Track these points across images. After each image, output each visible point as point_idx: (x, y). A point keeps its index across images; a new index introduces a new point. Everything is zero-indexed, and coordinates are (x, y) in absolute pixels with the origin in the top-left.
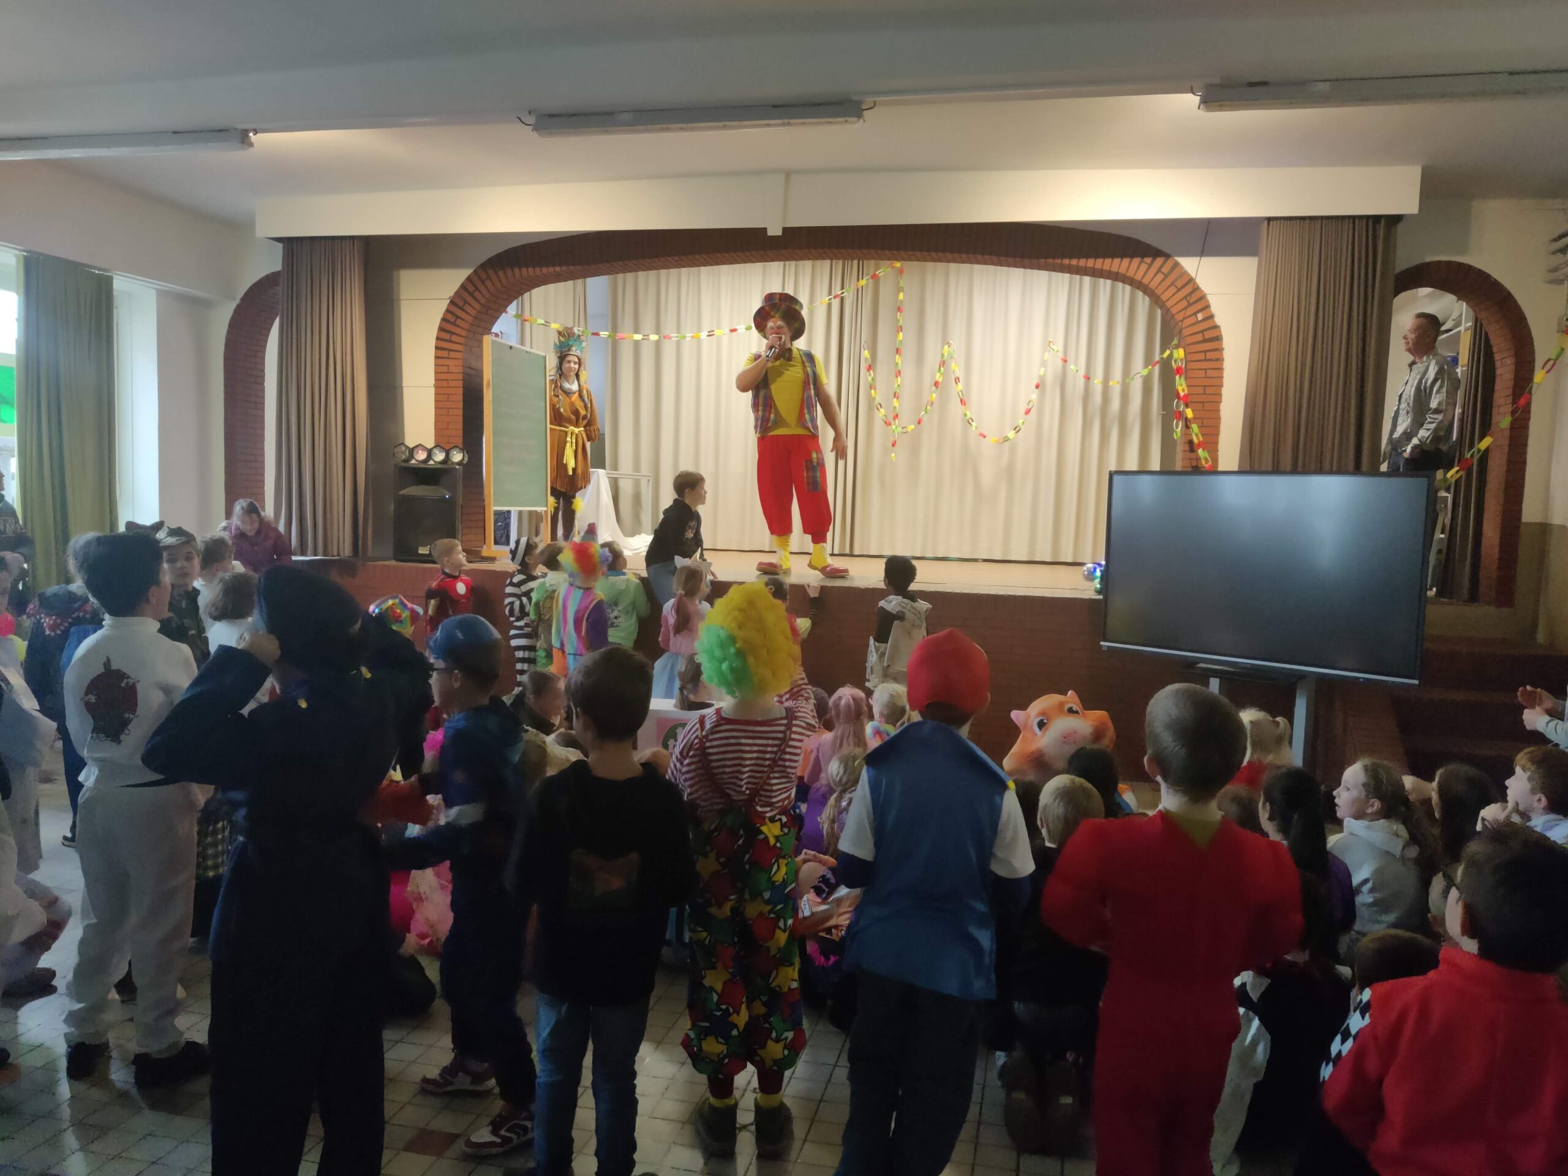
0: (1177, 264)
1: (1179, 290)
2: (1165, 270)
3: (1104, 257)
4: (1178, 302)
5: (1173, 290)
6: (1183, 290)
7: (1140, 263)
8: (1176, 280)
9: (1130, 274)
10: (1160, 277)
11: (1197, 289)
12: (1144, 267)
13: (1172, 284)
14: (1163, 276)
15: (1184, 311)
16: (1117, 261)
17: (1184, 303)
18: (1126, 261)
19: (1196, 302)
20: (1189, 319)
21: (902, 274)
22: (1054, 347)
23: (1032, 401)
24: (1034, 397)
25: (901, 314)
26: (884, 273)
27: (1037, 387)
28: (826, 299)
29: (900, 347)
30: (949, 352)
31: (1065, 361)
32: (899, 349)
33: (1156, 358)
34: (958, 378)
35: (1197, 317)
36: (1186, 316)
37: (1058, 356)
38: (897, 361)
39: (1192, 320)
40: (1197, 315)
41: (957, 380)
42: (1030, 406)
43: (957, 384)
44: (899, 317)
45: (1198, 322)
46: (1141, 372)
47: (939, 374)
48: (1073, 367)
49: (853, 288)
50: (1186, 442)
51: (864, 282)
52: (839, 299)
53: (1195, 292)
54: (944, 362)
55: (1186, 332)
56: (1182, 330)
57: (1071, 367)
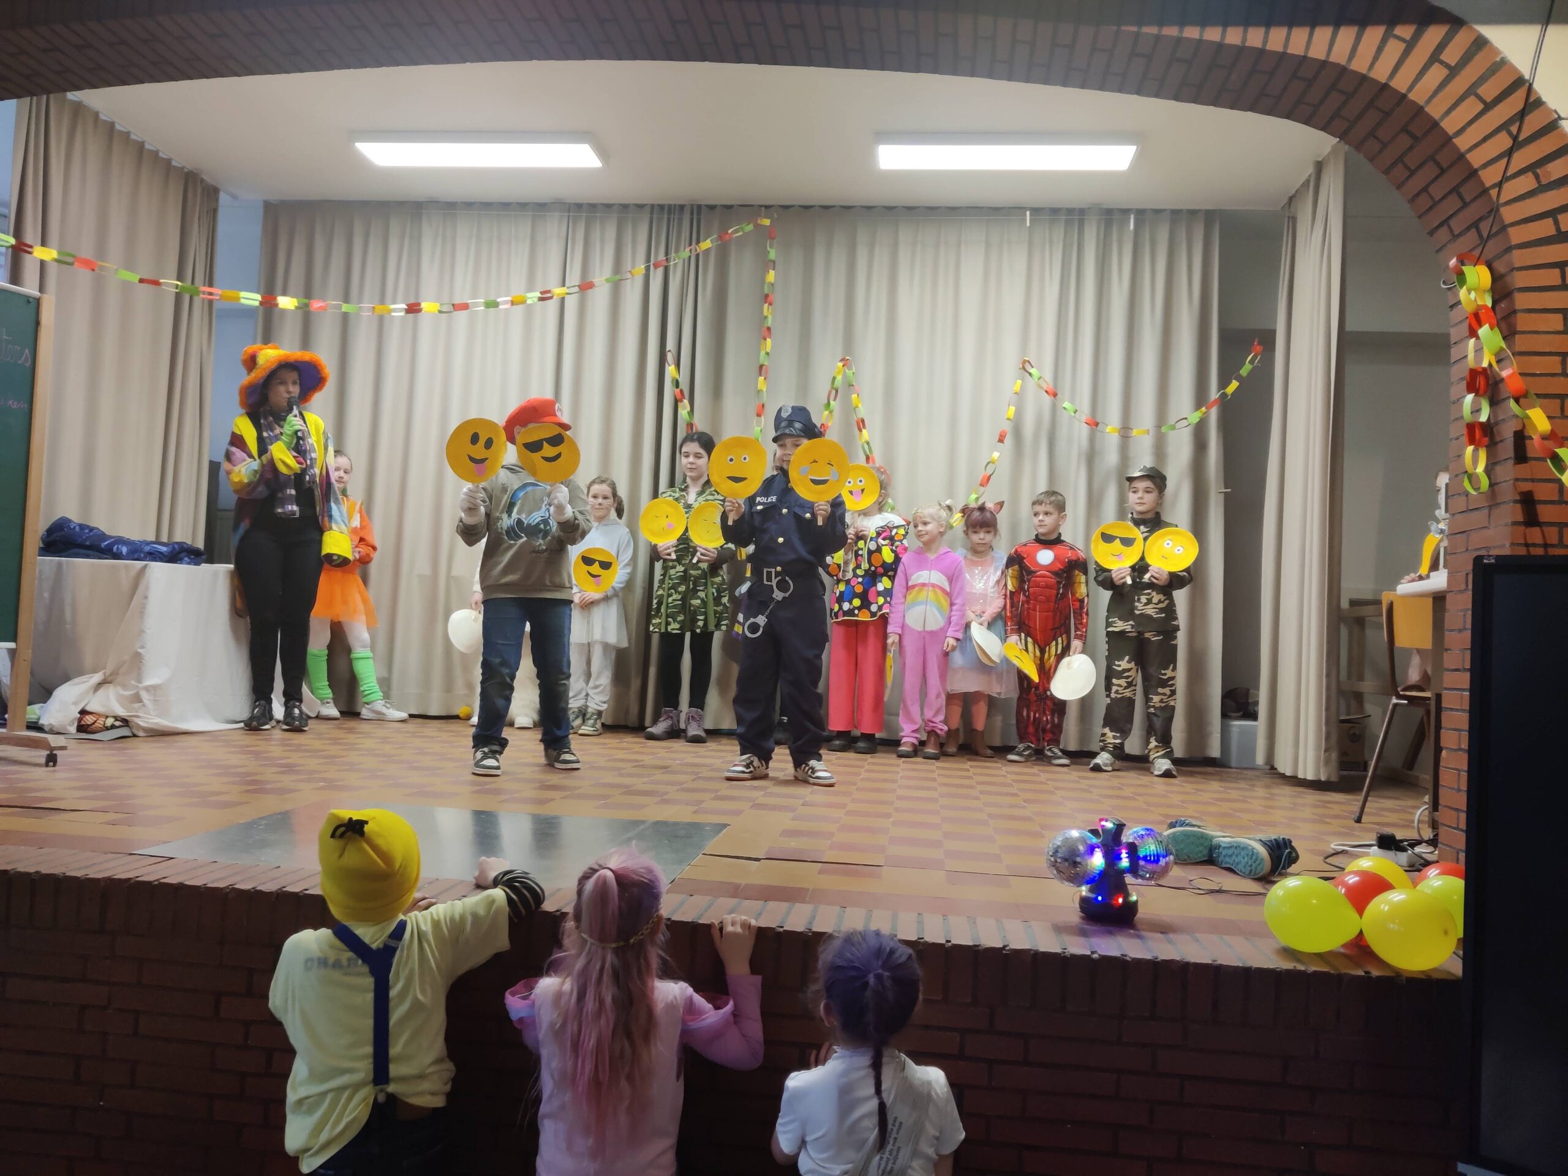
0: (1481, 43)
1: (1488, 107)
2: (1452, 55)
3: (1291, 23)
4: (1485, 139)
5: (1472, 106)
6: (1497, 109)
7: (1384, 41)
8: (1482, 79)
9: (1359, 65)
10: (1437, 74)
11: (1533, 103)
12: (1394, 49)
13: (1472, 91)
14: (1445, 72)
15: (1505, 161)
16: (1323, 33)
17: (1503, 142)
18: (1347, 35)
19: (1532, 138)
20: (1515, 181)
21: (772, 238)
22: (1033, 371)
23: (994, 463)
24: (996, 455)
25: (770, 307)
26: (740, 234)
27: (1001, 440)
28: (641, 268)
29: (765, 364)
30: (845, 376)
31: (1055, 395)
32: (764, 367)
33: (1214, 394)
34: (863, 421)
35: (1537, 177)
36: (1508, 174)
37: (1041, 387)
38: (759, 387)
39: (1526, 183)
40: (1538, 171)
41: (861, 424)
42: (989, 472)
43: (860, 430)
44: (765, 313)
45: (1543, 188)
46: (1186, 418)
47: (826, 413)
48: (1066, 405)
49: (685, 253)
50: (1518, 498)
51: (706, 244)
52: (660, 270)
53: (1531, 112)
54: (837, 392)
55: (1509, 214)
56: (1498, 210)
57: (1064, 405)
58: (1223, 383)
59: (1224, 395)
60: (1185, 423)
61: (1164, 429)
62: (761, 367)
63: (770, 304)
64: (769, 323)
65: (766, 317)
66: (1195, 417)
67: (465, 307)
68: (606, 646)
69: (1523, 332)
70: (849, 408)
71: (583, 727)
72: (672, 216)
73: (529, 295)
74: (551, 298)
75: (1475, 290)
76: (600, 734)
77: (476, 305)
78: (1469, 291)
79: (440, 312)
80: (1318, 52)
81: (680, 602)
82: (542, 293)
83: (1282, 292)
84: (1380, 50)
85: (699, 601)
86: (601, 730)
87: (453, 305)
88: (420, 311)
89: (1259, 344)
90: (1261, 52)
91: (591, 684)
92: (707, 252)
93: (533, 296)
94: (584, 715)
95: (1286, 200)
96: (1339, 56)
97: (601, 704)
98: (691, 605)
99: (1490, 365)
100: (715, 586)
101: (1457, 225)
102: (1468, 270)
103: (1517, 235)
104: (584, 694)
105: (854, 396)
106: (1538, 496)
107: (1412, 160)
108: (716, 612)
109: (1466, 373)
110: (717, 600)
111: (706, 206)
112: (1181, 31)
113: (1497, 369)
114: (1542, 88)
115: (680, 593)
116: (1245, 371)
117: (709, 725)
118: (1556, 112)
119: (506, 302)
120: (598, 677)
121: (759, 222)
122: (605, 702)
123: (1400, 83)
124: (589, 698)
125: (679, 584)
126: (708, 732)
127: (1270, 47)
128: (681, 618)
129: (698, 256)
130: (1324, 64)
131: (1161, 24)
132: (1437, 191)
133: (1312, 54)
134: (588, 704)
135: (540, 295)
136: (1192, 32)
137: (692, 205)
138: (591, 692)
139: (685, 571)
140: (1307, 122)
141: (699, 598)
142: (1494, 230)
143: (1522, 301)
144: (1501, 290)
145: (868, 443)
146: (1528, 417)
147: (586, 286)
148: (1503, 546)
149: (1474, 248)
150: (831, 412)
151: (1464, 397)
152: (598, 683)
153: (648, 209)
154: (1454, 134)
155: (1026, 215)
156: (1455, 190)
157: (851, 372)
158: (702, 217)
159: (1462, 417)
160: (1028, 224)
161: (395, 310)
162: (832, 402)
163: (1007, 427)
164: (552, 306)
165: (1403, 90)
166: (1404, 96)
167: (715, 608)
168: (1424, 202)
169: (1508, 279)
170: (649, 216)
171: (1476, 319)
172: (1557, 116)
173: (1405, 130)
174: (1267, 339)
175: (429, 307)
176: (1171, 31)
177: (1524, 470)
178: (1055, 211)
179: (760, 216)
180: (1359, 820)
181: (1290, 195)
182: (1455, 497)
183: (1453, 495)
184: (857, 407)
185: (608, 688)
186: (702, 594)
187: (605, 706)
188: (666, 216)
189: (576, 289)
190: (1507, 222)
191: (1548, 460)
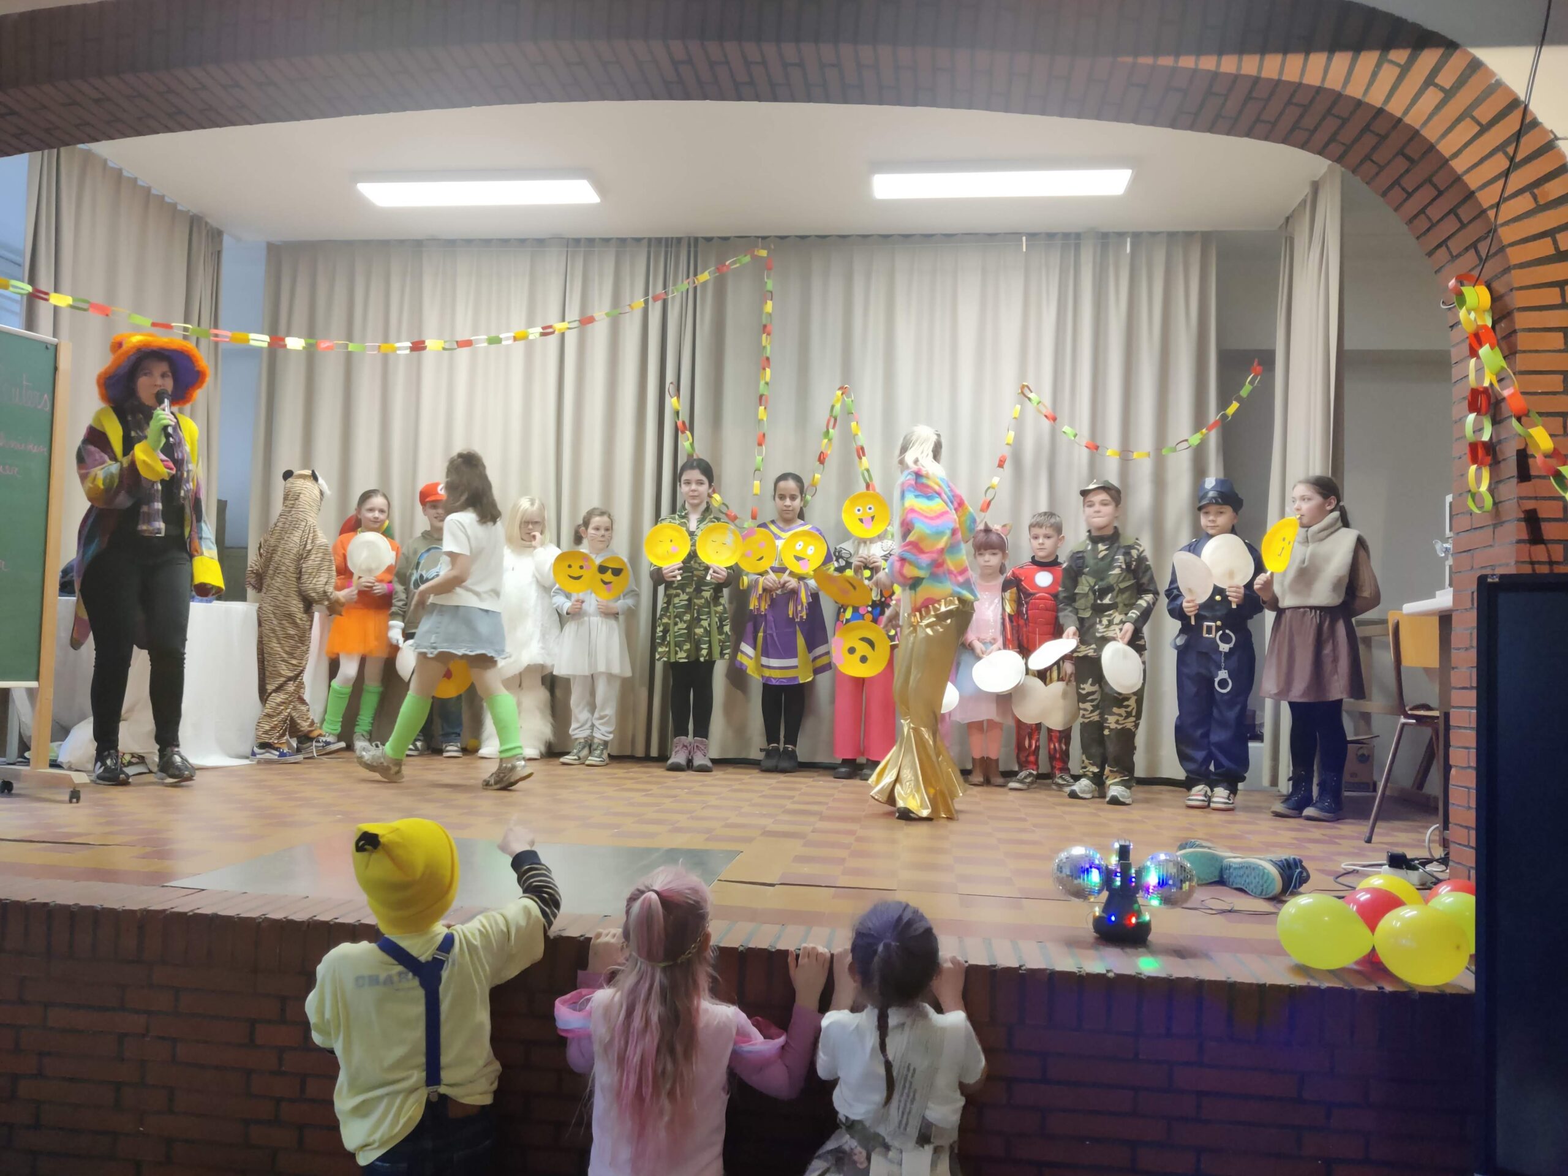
0: (1476, 65)
1: (1484, 129)
2: (1446, 78)
3: (1286, 50)
4: (1482, 161)
5: (1467, 129)
6: (1494, 130)
7: (1378, 66)
9: (1355, 90)
10: (1432, 97)
11: (1529, 124)
12: (1388, 74)
13: (1467, 114)
14: (1441, 95)
15: (1501, 182)
16: (1318, 60)
17: (1500, 163)
18: (1341, 60)
19: (1528, 159)
20: (1512, 202)
21: (770, 269)
22: (1031, 395)
23: (993, 488)
24: (995, 481)
25: (769, 337)
26: (738, 265)
27: (1001, 464)
28: (639, 303)
29: (765, 393)
30: (844, 403)
31: (1054, 419)
32: (764, 398)
33: (1213, 416)
34: (862, 448)
35: (1535, 198)
36: (1506, 195)
37: (1039, 411)
38: (760, 417)
39: (1525, 203)
40: (1536, 191)
41: (861, 453)
42: (989, 497)
43: (860, 458)
44: (764, 343)
45: (1540, 208)
46: (1186, 440)
47: (826, 441)
48: (1066, 429)
49: (684, 285)
50: (1522, 516)
51: (704, 277)
52: (659, 304)
53: (1526, 133)
54: (836, 420)
55: (1507, 235)
56: (1495, 231)
57: (1064, 430)
58: (1223, 404)
59: (1224, 417)
60: (1185, 445)
61: (1164, 452)
62: (761, 397)
63: (769, 334)
64: (768, 353)
65: (764, 347)
66: (1195, 440)
67: (468, 343)
68: (610, 676)
69: (1524, 352)
70: (848, 437)
71: (590, 758)
72: (669, 249)
73: (531, 330)
74: (553, 333)
75: (1475, 310)
76: (607, 764)
77: (479, 342)
78: (1469, 312)
79: (444, 349)
80: (1313, 78)
81: (686, 631)
82: (544, 328)
83: (1281, 314)
84: (1374, 75)
85: (702, 630)
86: (607, 761)
87: (457, 342)
88: (424, 348)
89: (1259, 364)
90: (1256, 80)
91: (596, 715)
92: (705, 284)
93: (535, 332)
94: (590, 746)
95: (1282, 221)
96: (1334, 82)
97: (607, 734)
98: (695, 634)
99: (1491, 384)
100: (717, 615)
101: (1455, 245)
102: (1468, 291)
103: (1516, 255)
104: (589, 724)
105: (853, 424)
106: (1542, 515)
107: (1409, 183)
108: (720, 641)
109: (1467, 393)
110: (720, 628)
111: (703, 238)
112: (1176, 61)
113: (1499, 389)
114: (1537, 109)
115: (685, 622)
116: (1245, 392)
117: (714, 753)
118: (1552, 132)
119: (508, 338)
120: (603, 709)
121: (756, 253)
122: (610, 733)
123: (1395, 108)
124: (595, 729)
125: (685, 613)
126: (714, 761)
127: (1265, 74)
128: (687, 646)
129: (695, 288)
130: (1319, 90)
131: (1156, 53)
132: (1435, 213)
133: (1306, 81)
134: (594, 734)
135: (541, 331)
136: (1187, 62)
137: (689, 238)
138: (597, 723)
139: (689, 600)
140: (1303, 146)
141: (701, 626)
142: (1492, 251)
143: (1522, 320)
144: (1501, 311)
145: (868, 470)
146: (1531, 436)
147: (586, 321)
148: (1507, 565)
149: (1473, 269)
150: (830, 440)
151: (1466, 416)
152: (602, 714)
153: (645, 242)
154: (1450, 157)
155: (1022, 241)
156: (1453, 211)
157: (850, 400)
158: (699, 249)
159: (1465, 436)
160: (1024, 250)
161: (399, 348)
162: (831, 431)
163: (1007, 451)
164: (553, 340)
165: (1399, 114)
166: (1400, 120)
167: (719, 637)
168: (1422, 224)
169: (1507, 299)
170: (646, 249)
171: (1477, 339)
172: (1552, 136)
173: (1401, 153)
174: (1267, 359)
175: (433, 344)
176: (1166, 61)
177: (1527, 488)
178: (1051, 236)
179: (757, 246)
180: (1369, 841)
181: (1287, 216)
182: (1459, 516)
183: (1457, 514)
184: (857, 435)
185: (614, 720)
186: (705, 623)
187: (611, 736)
188: (663, 249)
189: (576, 324)
190: (1505, 243)
191: (1551, 478)
